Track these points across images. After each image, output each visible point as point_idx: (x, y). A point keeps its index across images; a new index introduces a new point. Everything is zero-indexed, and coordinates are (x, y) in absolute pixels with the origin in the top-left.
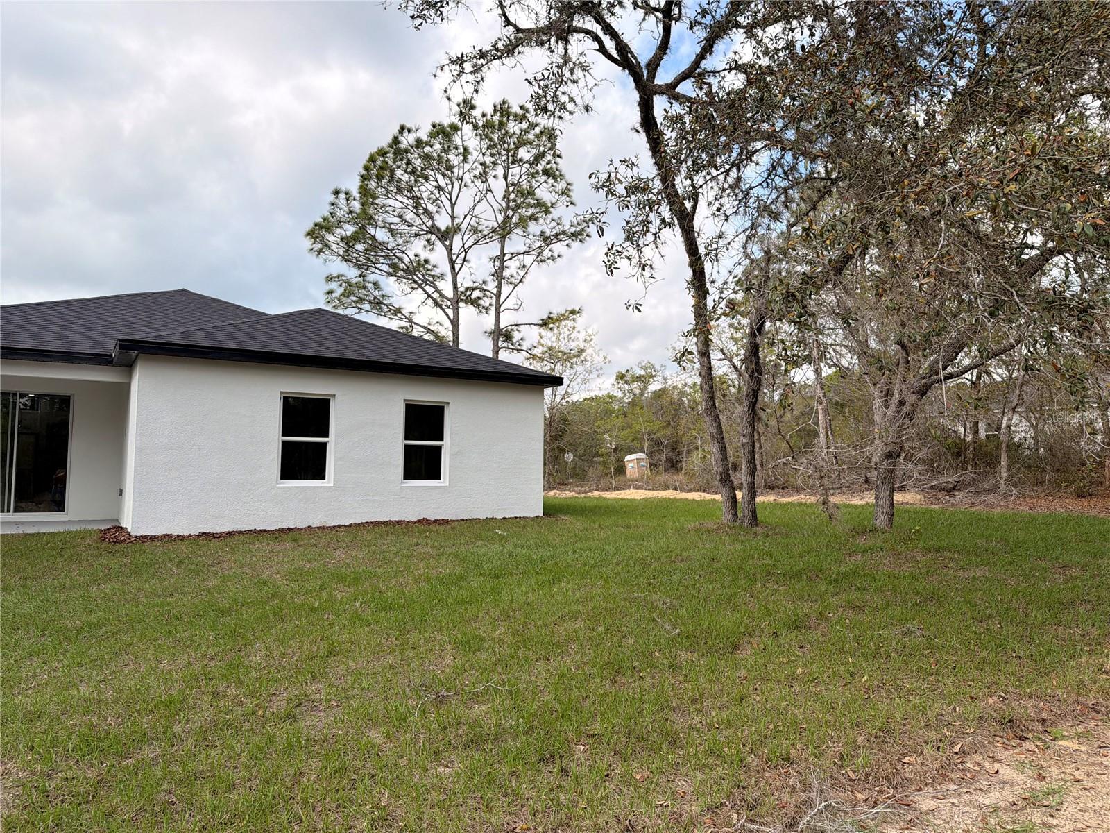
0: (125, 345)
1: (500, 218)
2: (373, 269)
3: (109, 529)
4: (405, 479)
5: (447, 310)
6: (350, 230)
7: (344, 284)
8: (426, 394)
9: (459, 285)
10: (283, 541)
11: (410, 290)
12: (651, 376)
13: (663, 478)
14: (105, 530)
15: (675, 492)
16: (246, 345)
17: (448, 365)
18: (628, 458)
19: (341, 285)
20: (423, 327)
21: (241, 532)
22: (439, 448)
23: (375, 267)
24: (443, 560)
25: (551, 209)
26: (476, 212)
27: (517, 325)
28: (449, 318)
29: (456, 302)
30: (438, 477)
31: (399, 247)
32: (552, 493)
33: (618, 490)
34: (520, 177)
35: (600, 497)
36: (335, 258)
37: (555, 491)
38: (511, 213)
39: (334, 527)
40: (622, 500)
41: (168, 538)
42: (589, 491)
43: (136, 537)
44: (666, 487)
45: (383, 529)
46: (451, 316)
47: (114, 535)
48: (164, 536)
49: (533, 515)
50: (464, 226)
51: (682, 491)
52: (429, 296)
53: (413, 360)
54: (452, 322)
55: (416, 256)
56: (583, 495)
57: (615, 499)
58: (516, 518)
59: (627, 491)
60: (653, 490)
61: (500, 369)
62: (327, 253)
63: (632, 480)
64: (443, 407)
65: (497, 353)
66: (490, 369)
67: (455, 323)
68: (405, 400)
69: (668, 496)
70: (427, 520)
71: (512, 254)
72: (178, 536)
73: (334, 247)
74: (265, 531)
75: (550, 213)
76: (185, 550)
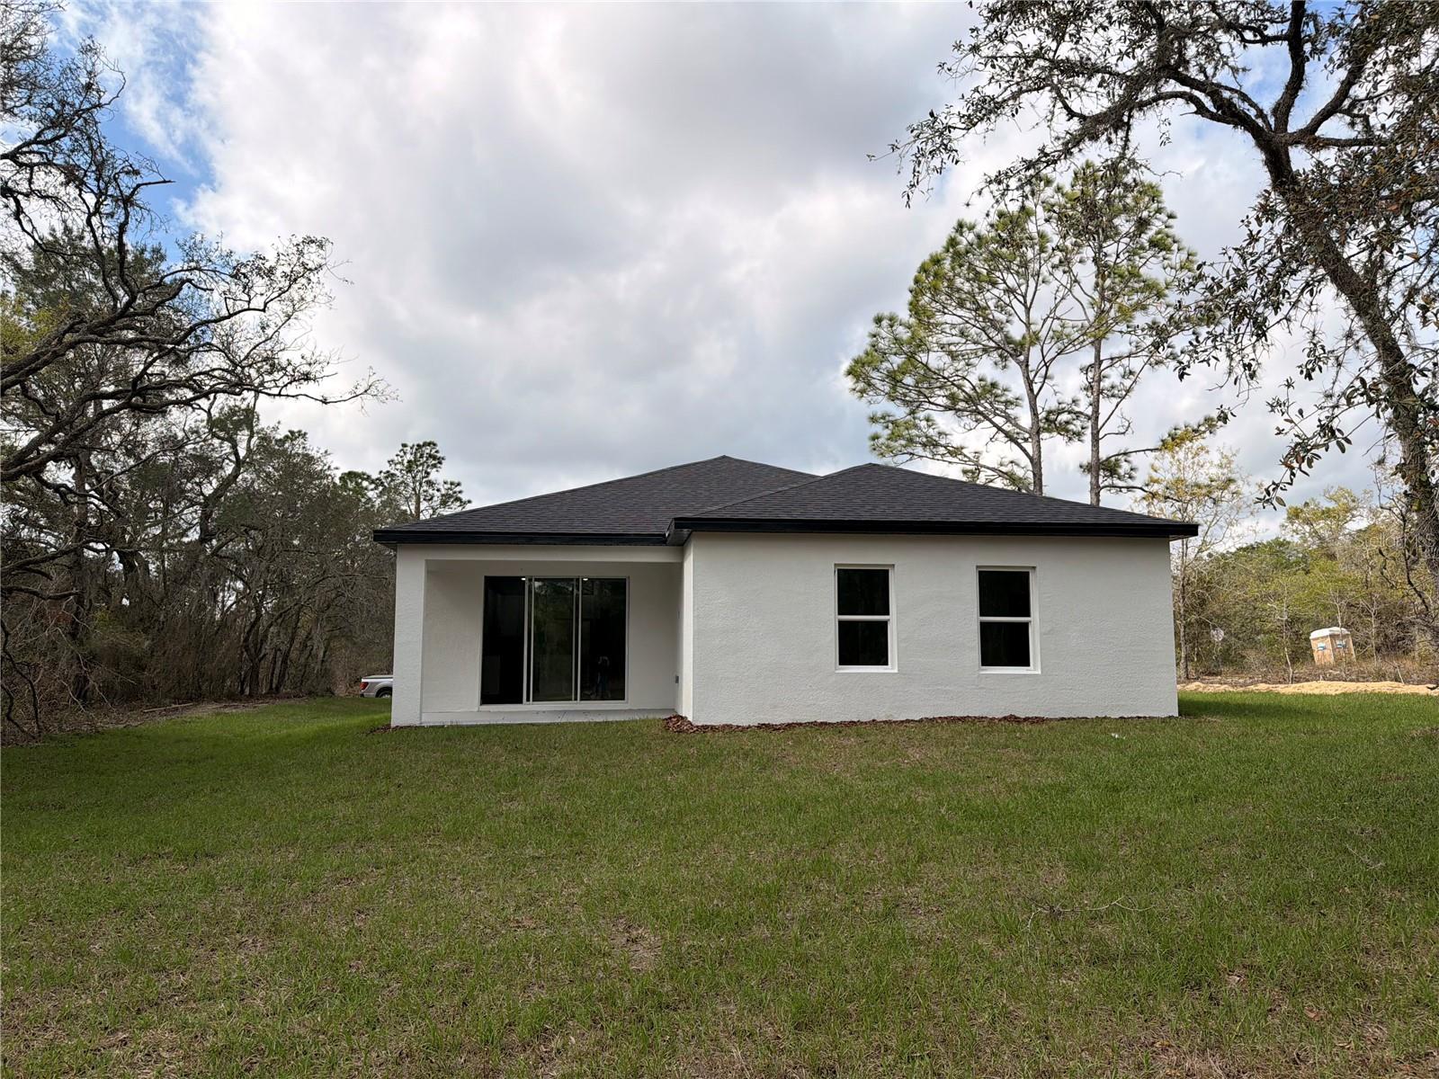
0: (680, 523)
1: (1092, 314)
2: (926, 406)
3: (670, 718)
4: (983, 664)
5: (1024, 445)
6: (897, 361)
7: (890, 425)
8: (1005, 558)
9: (1039, 410)
10: (848, 736)
11: (975, 424)
12: (1348, 510)
13: (1375, 664)
14: (666, 719)
15: (1396, 684)
16: (797, 514)
17: (1031, 519)
18: (1314, 635)
19: (887, 427)
20: (993, 469)
21: (801, 724)
22: (1026, 625)
23: (930, 402)
24: (1042, 766)
25: (1166, 292)
26: (1058, 313)
27: (1125, 454)
28: (1027, 454)
29: (1037, 432)
30: (1025, 662)
31: (959, 373)
32: (1192, 686)
33: (1298, 682)
34: (1118, 256)
35: (1269, 692)
36: (880, 398)
37: (1197, 683)
38: (1108, 305)
39: (902, 722)
40: (1305, 696)
41: (728, 729)
42: (1252, 684)
43: (697, 727)
44: (1381, 677)
45: (960, 726)
46: (1030, 452)
47: (676, 724)
48: (725, 726)
49: (1163, 715)
50: (1043, 334)
51: (1407, 682)
52: (1000, 429)
53: (986, 517)
54: (1031, 459)
55: (980, 380)
56: (1241, 689)
57: (1293, 695)
58: (1139, 718)
59: (1314, 684)
60: (1358, 681)
61: (1103, 519)
62: (871, 393)
63: (1324, 667)
64: (1028, 573)
65: (1098, 495)
66: (1090, 520)
67: (1036, 463)
68: (977, 567)
69: (1384, 690)
70: (1016, 718)
71: (1112, 359)
72: (738, 727)
73: (878, 383)
74: (826, 724)
75: (1166, 296)
76: (747, 742)
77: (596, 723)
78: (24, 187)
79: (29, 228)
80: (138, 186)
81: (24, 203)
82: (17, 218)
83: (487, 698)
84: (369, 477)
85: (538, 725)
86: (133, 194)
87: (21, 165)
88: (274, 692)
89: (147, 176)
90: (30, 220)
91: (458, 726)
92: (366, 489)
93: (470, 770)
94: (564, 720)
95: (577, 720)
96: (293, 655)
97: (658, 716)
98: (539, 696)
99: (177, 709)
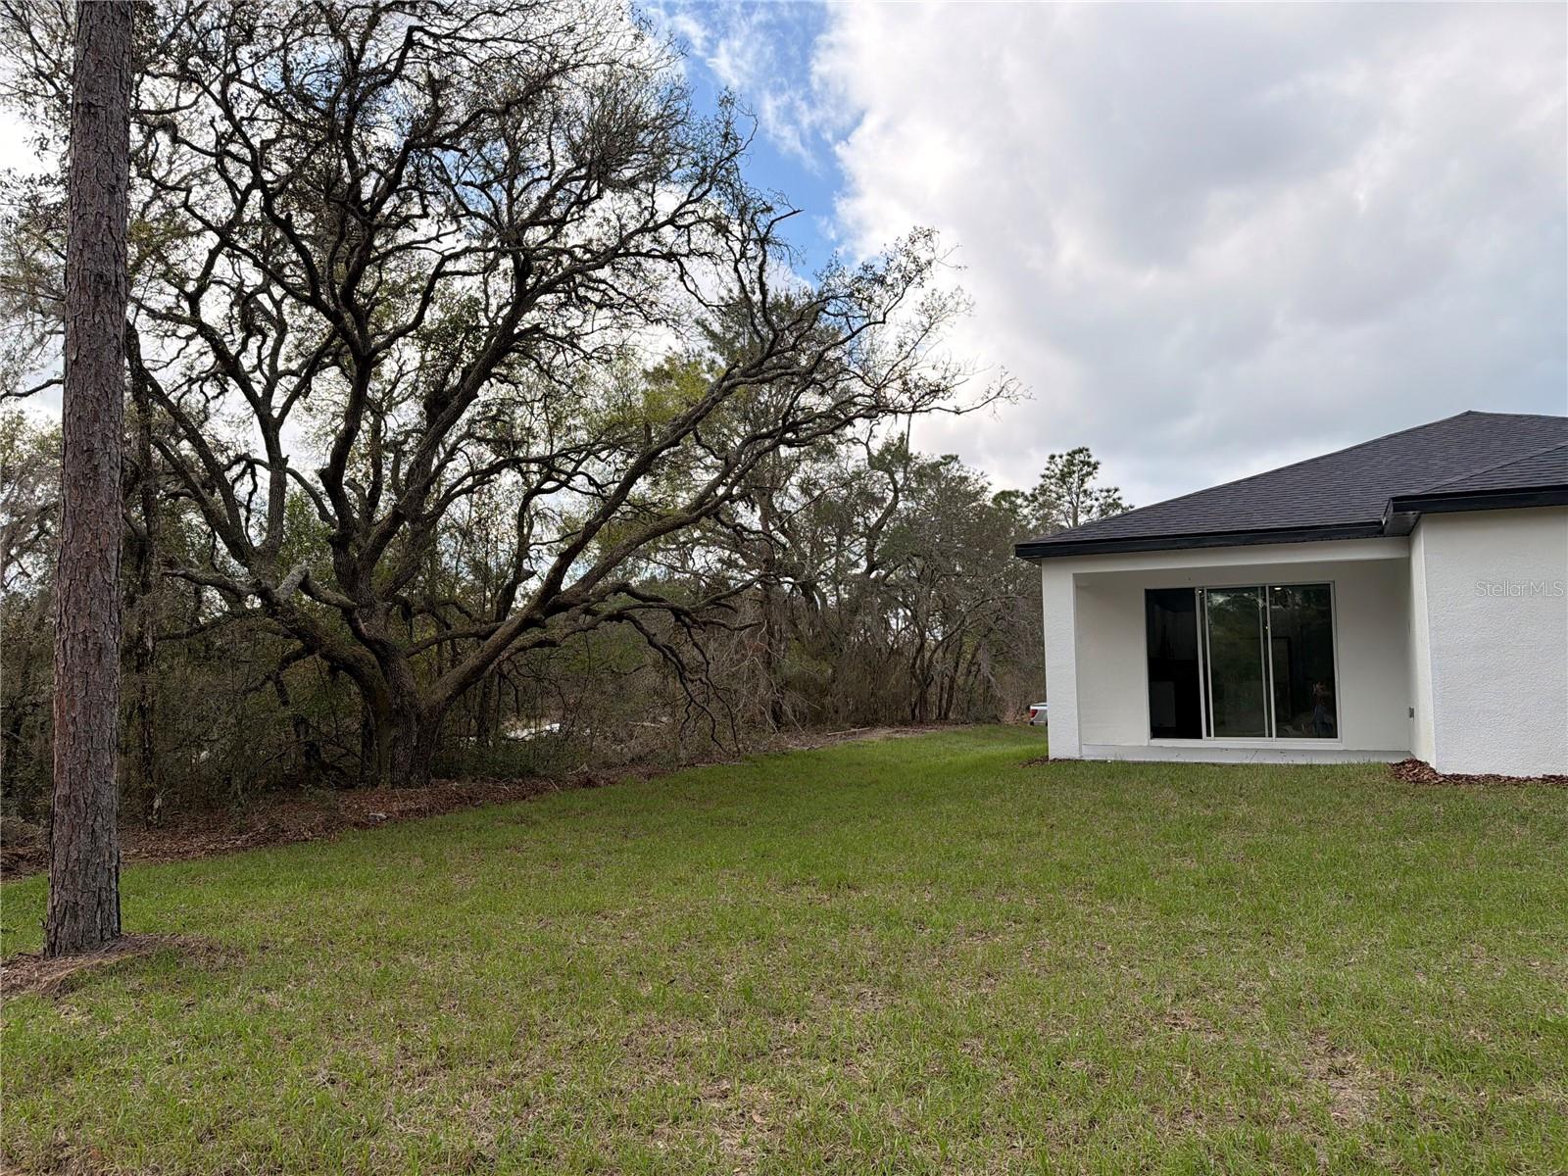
0: (1401, 504)
3: (1403, 763)
14: (1397, 765)
41: (1494, 781)
43: (1445, 776)
47: (1411, 772)
48: (1488, 777)
72: (1509, 778)
76: (1526, 802)
77: (1298, 766)
78: (684, 250)
79: (692, 288)
80: (772, 222)
81: (687, 265)
82: (682, 280)
83: (1157, 731)
84: (1023, 494)
85: (1220, 765)
86: (768, 233)
87: (679, 228)
88: (943, 718)
89: (780, 210)
90: (693, 280)
91: (1123, 762)
92: (1021, 506)
93: (1134, 814)
94: (1254, 761)
95: (1269, 761)
96: (960, 681)
97: (1384, 760)
98: (1223, 729)
99: (855, 733)
